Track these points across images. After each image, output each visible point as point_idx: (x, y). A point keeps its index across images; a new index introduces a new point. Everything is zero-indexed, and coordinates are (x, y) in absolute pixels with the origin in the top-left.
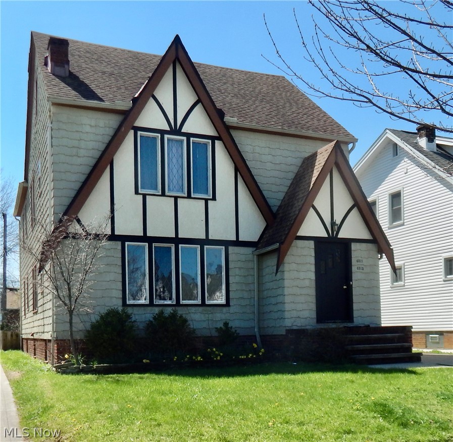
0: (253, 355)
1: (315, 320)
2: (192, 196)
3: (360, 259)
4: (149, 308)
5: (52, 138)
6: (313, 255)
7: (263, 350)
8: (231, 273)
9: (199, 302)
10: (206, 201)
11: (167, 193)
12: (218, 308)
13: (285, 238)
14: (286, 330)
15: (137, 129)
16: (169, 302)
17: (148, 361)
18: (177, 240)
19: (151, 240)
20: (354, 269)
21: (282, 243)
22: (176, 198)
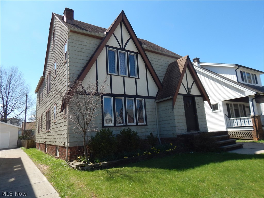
0: (171, 149)
1: (187, 130)
2: (130, 76)
3: (198, 103)
4: (114, 128)
5: (69, 47)
6: (183, 101)
7: (176, 146)
8: (147, 110)
9: (135, 124)
10: (136, 79)
11: (120, 75)
12: (143, 126)
13: (175, 94)
14: (177, 135)
15: (107, 46)
16: (122, 125)
17: (127, 157)
18: (125, 96)
19: (114, 95)
20: (197, 107)
21: (173, 96)
22: (124, 77)
